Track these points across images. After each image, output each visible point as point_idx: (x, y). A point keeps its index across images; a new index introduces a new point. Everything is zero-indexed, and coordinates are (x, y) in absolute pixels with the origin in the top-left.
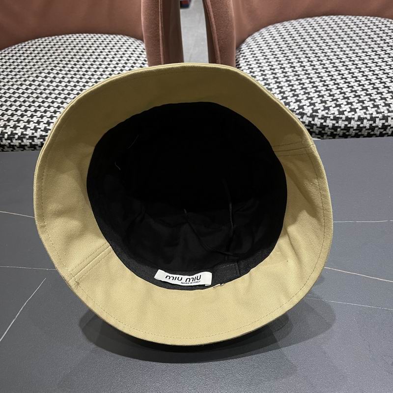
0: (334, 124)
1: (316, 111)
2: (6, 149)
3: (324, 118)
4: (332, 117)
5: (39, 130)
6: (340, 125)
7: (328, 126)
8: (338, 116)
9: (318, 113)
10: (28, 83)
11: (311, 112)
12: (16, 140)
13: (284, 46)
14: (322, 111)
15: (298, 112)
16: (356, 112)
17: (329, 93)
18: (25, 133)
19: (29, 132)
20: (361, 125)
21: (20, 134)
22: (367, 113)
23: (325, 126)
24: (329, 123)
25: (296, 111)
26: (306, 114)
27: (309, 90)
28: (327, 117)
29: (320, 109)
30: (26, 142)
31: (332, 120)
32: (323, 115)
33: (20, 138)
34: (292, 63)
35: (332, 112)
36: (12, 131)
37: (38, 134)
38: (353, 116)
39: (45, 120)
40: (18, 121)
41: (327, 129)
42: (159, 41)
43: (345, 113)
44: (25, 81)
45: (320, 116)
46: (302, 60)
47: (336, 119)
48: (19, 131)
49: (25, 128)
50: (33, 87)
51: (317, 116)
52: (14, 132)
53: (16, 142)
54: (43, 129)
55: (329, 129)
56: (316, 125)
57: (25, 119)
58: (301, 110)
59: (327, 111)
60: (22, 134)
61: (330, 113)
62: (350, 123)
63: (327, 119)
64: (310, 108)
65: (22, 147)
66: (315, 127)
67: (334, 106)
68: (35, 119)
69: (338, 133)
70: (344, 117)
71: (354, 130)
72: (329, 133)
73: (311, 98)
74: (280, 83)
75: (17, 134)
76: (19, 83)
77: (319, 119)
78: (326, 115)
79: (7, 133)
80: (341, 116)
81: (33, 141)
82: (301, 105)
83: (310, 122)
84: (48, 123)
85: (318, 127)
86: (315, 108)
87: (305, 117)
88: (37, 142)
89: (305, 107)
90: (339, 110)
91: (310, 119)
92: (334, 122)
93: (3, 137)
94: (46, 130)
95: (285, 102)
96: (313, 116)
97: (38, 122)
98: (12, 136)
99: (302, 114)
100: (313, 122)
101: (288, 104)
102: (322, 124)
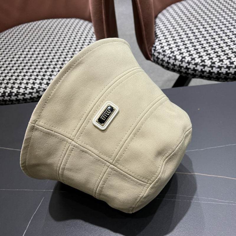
1: (214, 63)
2: (7, 103)
3: (220, 67)
4: (225, 66)
5: (28, 89)
6: (231, 72)
7: (223, 73)
8: (229, 66)
9: (215, 64)
10: (17, 56)
11: (210, 64)
12: (14, 96)
13: (185, 18)
14: (218, 62)
15: (201, 64)
17: (222, 50)
18: (19, 91)
19: (22, 91)
21: (16, 92)
24: (224, 70)
25: (199, 64)
26: (207, 66)
27: (207, 48)
29: (216, 61)
30: (20, 97)
31: (225, 68)
32: (219, 66)
33: (16, 95)
34: (192, 30)
35: (225, 63)
36: (10, 91)
37: (28, 91)
39: (31, 81)
40: (14, 83)
41: (222, 75)
42: (103, 22)
43: (234, 63)
44: (15, 55)
45: (217, 66)
46: (199, 27)
47: (228, 68)
48: (15, 91)
49: (19, 88)
50: (21, 59)
51: (215, 66)
53: (14, 98)
54: (30, 88)
55: (224, 74)
56: (214, 72)
57: (18, 81)
58: (203, 63)
59: (221, 63)
60: (17, 92)
61: (223, 64)
64: (209, 61)
65: (18, 101)
66: (213, 74)
67: (226, 58)
68: (25, 81)
69: (229, 77)
70: (234, 66)
72: (223, 77)
73: (209, 54)
74: (186, 44)
75: (13, 92)
76: (12, 57)
77: (216, 68)
78: (221, 66)
79: (7, 92)
80: (231, 65)
81: (25, 96)
82: (203, 59)
83: (210, 71)
84: (34, 83)
85: (215, 74)
86: (213, 61)
87: (206, 68)
88: (27, 96)
89: (206, 61)
90: (230, 62)
91: (210, 69)
92: (227, 70)
93: (5, 95)
94: (32, 88)
95: (191, 58)
96: (211, 67)
97: (27, 83)
98: (10, 94)
99: (204, 66)
100: (212, 71)
101: (194, 59)
102: (218, 71)
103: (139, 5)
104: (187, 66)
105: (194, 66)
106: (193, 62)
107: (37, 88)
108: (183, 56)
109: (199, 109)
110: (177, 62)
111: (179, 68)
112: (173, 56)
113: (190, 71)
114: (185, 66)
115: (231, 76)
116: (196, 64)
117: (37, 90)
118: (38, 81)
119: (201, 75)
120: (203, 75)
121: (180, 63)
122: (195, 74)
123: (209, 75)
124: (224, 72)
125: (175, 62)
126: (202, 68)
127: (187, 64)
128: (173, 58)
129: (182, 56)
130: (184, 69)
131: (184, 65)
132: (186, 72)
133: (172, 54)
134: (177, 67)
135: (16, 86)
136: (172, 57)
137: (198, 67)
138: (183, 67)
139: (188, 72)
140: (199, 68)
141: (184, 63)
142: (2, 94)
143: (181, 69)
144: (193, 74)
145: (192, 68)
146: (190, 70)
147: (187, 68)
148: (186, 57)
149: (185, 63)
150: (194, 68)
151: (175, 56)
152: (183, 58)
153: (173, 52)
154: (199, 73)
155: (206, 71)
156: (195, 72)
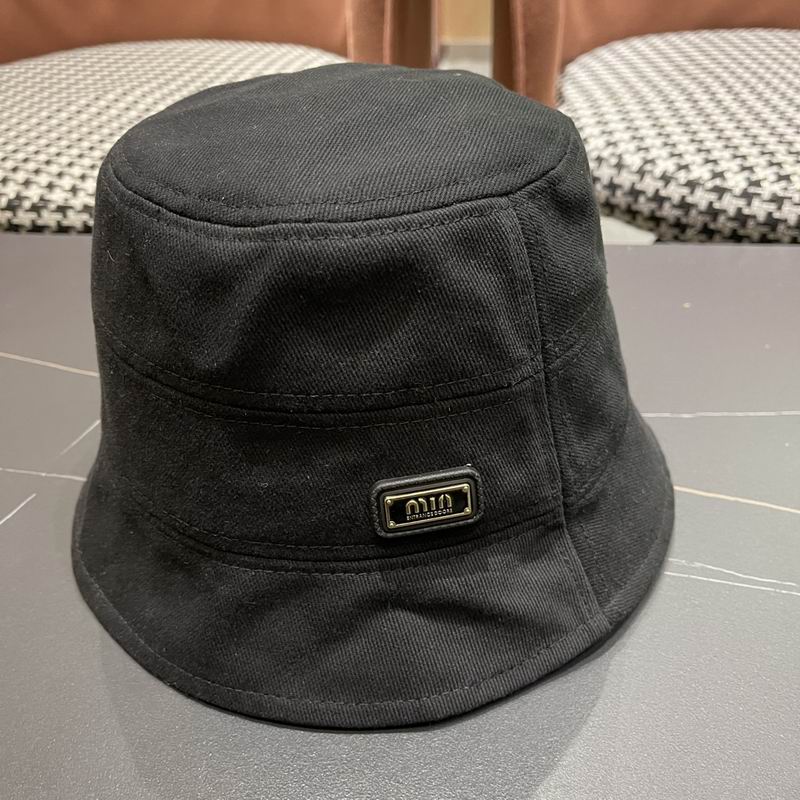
1: (757, 184)
3: (778, 200)
5: (81, 194)
7: (785, 221)
9: (760, 187)
10: (73, 108)
11: (744, 185)
12: (26, 211)
14: (773, 182)
15: (710, 185)
18: (49, 196)
19: (58, 197)
21: (35, 199)
23: (778, 221)
24: (790, 212)
25: (704, 185)
26: (730, 190)
27: (736, 142)
28: (783, 198)
29: (765, 179)
30: (49, 218)
31: (795, 204)
32: (774, 194)
33: (35, 208)
34: (690, 94)
36: (18, 193)
37: (78, 202)
40: (37, 172)
41: (781, 228)
45: (766, 195)
46: (714, 90)
48: (34, 194)
49: (50, 186)
50: (84, 117)
51: (759, 195)
52: (25, 193)
53: (24, 218)
55: (789, 227)
56: (754, 217)
57: (54, 169)
58: (718, 182)
59: (783, 184)
60: (42, 199)
61: (791, 188)
63: (782, 204)
64: (741, 176)
66: (751, 223)
68: (77, 171)
73: (743, 157)
74: (662, 127)
75: (28, 198)
77: (764, 201)
78: (781, 194)
79: (6, 195)
81: (65, 216)
82: (719, 169)
83: (739, 210)
85: (759, 224)
86: (754, 178)
87: (727, 198)
88: (74, 219)
89: (727, 175)
91: (741, 203)
95: (677, 164)
96: (747, 196)
98: (16, 203)
99: (720, 191)
100: (746, 211)
101: (686, 167)
102: (770, 214)
104: (657, 191)
105: (685, 191)
106: (682, 176)
108: (650, 157)
110: (624, 174)
111: (630, 199)
112: (613, 155)
113: (666, 210)
114: (650, 191)
116: (692, 185)
119: (705, 226)
120: (712, 226)
121: (636, 178)
122: (684, 220)
123: (734, 225)
125: (619, 174)
126: (713, 197)
127: (660, 184)
128: (614, 161)
129: (643, 158)
130: (648, 200)
131: (649, 185)
132: (653, 212)
133: (610, 150)
134: (625, 194)
135: (44, 179)
136: (607, 160)
137: (699, 192)
138: (642, 192)
139: (658, 214)
140: (701, 198)
141: (648, 179)
143: (636, 201)
144: (678, 219)
145: (676, 199)
146: (667, 205)
147: (659, 199)
148: (659, 162)
149: (655, 179)
150: (683, 198)
151: (620, 157)
152: (646, 162)
153: (614, 144)
154: (700, 218)
155: (724, 211)
156: (687, 213)
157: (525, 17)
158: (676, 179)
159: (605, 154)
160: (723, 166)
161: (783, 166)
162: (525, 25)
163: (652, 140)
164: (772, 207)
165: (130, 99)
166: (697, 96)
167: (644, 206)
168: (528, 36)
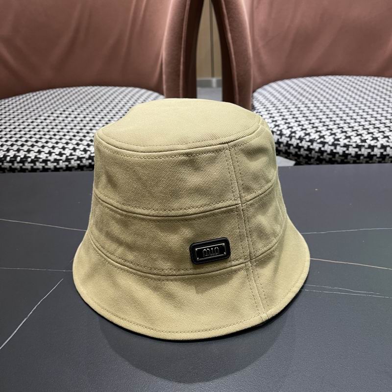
0: (356, 152)
1: (338, 140)
3: (346, 146)
4: (354, 145)
5: (53, 154)
6: (363, 153)
7: (350, 154)
8: (360, 144)
11: (333, 140)
12: (29, 163)
14: (344, 139)
15: (319, 141)
16: (378, 141)
17: (348, 126)
18: (39, 156)
19: (43, 156)
20: (385, 153)
21: (33, 158)
22: (389, 141)
23: (348, 154)
24: (352, 151)
26: (327, 143)
27: (327, 123)
28: (349, 145)
29: (341, 138)
30: (39, 165)
31: (354, 148)
32: (345, 144)
33: (33, 161)
34: (306, 104)
35: (355, 141)
36: (25, 155)
37: (52, 158)
38: (376, 144)
39: (60, 145)
40: (33, 146)
41: (349, 157)
43: (367, 141)
44: (40, 116)
45: (342, 144)
46: (315, 102)
47: (359, 147)
48: (32, 155)
49: (39, 152)
50: (48, 121)
51: (339, 144)
52: (28, 155)
53: (28, 166)
54: (57, 153)
55: (352, 157)
56: (338, 153)
57: (40, 144)
58: (322, 140)
59: (348, 140)
60: (36, 157)
61: (351, 141)
62: (373, 151)
64: (331, 137)
65: (34, 171)
66: (337, 156)
67: (355, 135)
68: (50, 145)
70: (366, 145)
71: (378, 158)
73: (331, 129)
74: (297, 118)
75: (30, 157)
76: (33, 118)
77: (341, 147)
78: (348, 143)
79: (19, 156)
80: (363, 144)
81: (46, 164)
82: (322, 135)
83: (332, 150)
84: (64, 148)
85: (340, 156)
86: (336, 137)
87: (326, 146)
88: (50, 165)
89: (326, 137)
90: (360, 139)
91: (332, 148)
92: (357, 150)
93: (16, 160)
94: (61, 154)
95: (305, 133)
96: (334, 145)
97: (53, 147)
98: (25, 159)
99: (324, 143)
100: (335, 151)
101: (309, 134)
102: (344, 152)
103: (233, 56)
104: (298, 144)
105: (309, 144)
106: (307, 138)
107: (68, 155)
108: (293, 130)
109: (316, 190)
110: (283, 137)
111: (287, 148)
112: (278, 130)
113: (302, 152)
114: (295, 144)
115: (363, 160)
116: (312, 141)
117: (67, 156)
118: (71, 146)
119: (318, 157)
120: (321, 157)
121: (288, 139)
122: (310, 155)
123: (330, 157)
124: (353, 153)
125: (281, 138)
126: (321, 146)
127: (299, 141)
128: (278, 132)
129: (291, 131)
130: (294, 148)
131: (294, 142)
132: (296, 152)
133: (277, 128)
134: (284, 146)
136: (276, 132)
137: (315, 144)
138: (292, 145)
139: (299, 153)
140: (316, 146)
141: (293, 139)
142: (11, 158)
143: (289, 148)
144: (307, 155)
145: (306, 147)
146: (302, 150)
147: (298, 147)
148: (297, 132)
149: (296, 139)
150: (309, 146)
151: (281, 131)
152: (292, 132)
153: (278, 126)
154: (316, 154)
155: (326, 151)
156: (311, 153)
157: (237, 76)
158: (305, 139)
159: (275, 130)
160: (323, 133)
161: (348, 132)
162: (238, 80)
163: (293, 124)
164: (345, 149)
165: (67, 113)
166: (309, 105)
167: (292, 150)
168: (239, 84)
